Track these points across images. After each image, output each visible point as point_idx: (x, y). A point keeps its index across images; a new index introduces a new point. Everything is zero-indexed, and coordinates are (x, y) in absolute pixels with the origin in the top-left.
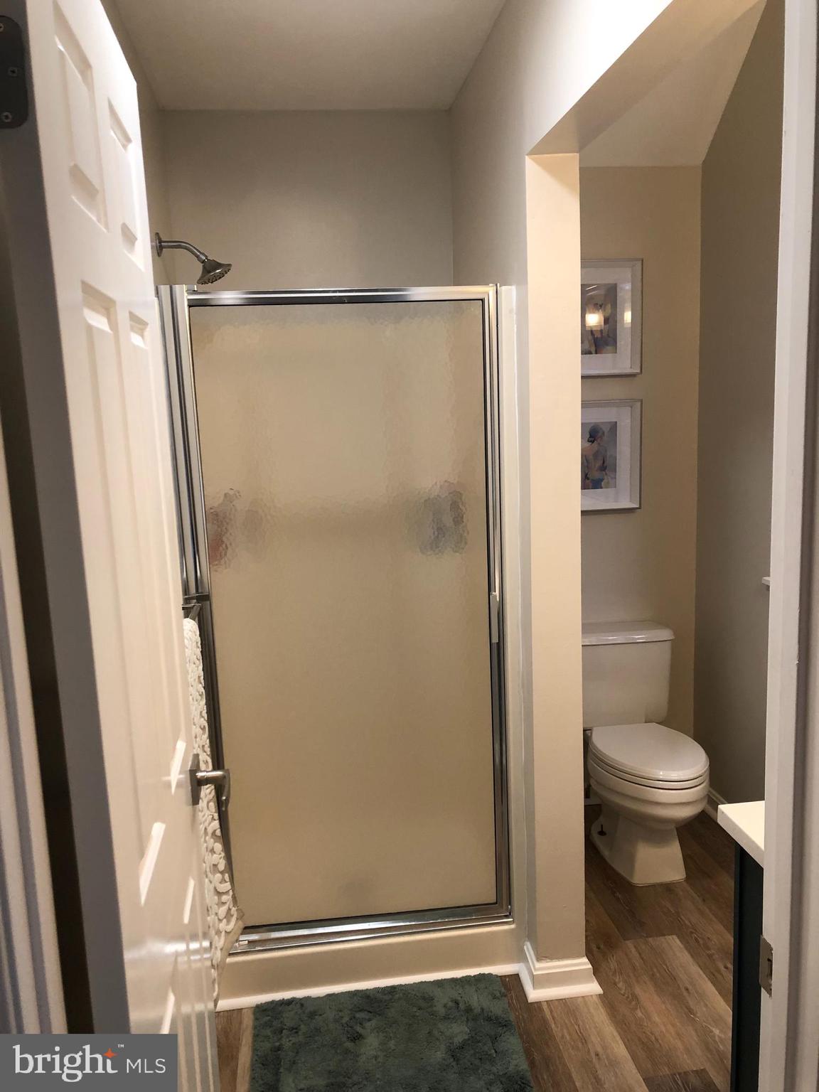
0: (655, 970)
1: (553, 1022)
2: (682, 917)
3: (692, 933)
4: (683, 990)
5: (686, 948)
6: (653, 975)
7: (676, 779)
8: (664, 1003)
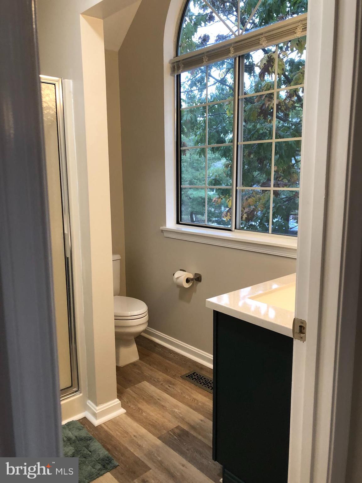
0: (143, 396)
1: (110, 430)
2: (145, 373)
3: (151, 378)
4: (157, 400)
5: (152, 385)
6: (143, 398)
7: (137, 314)
8: (152, 407)
